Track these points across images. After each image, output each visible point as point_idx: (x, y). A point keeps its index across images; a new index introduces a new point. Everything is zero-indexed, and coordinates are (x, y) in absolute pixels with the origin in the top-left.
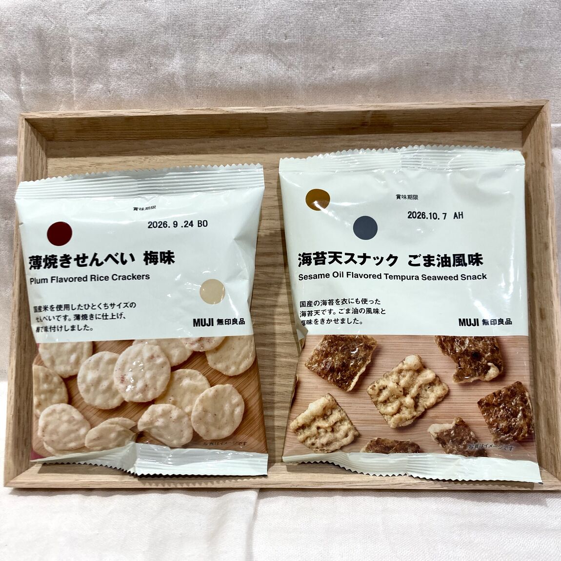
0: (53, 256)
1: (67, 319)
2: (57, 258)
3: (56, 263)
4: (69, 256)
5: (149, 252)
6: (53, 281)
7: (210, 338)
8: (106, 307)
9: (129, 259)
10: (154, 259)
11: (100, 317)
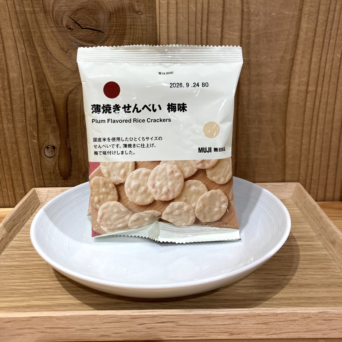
0: (108, 105)
1: (119, 147)
2: (111, 106)
3: (111, 110)
4: (119, 105)
5: (170, 104)
6: (109, 122)
7: (209, 160)
8: (144, 140)
9: (158, 108)
10: (173, 108)
11: (140, 146)
